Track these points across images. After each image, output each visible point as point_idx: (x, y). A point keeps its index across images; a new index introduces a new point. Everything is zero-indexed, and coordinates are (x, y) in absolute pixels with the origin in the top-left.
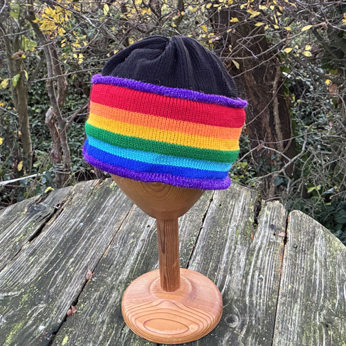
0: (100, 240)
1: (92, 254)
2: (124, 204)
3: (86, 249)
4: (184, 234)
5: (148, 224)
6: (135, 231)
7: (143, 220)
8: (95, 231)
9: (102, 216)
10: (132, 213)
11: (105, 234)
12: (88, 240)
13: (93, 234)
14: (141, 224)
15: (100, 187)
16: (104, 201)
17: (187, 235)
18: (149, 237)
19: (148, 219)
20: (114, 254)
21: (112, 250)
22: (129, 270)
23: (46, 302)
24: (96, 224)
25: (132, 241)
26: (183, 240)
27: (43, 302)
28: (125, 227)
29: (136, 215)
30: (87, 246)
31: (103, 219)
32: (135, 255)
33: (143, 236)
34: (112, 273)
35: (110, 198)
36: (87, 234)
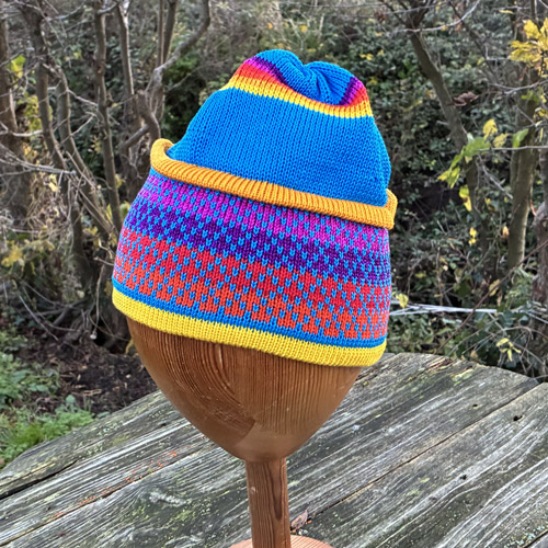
0: (363, 467)
1: (333, 487)
2: (452, 420)
3: (330, 474)
4: (519, 519)
5: (466, 473)
6: (431, 477)
7: (463, 461)
8: (368, 449)
9: (398, 426)
10: (454, 440)
11: (379, 460)
12: (346, 459)
13: (361, 453)
14: (454, 467)
15: (436, 372)
16: (424, 400)
17: (522, 526)
18: (449, 498)
19: (472, 464)
20: (367, 504)
21: (370, 494)
22: (369, 542)
23: (205, 537)
24: (379, 437)
25: (413, 492)
26: (507, 531)
27: (200, 534)
28: (422, 462)
29: (458, 449)
30: (335, 469)
31: (397, 432)
32: (400, 519)
33: (441, 492)
34: (338, 534)
35: (438, 399)
36: (350, 448)
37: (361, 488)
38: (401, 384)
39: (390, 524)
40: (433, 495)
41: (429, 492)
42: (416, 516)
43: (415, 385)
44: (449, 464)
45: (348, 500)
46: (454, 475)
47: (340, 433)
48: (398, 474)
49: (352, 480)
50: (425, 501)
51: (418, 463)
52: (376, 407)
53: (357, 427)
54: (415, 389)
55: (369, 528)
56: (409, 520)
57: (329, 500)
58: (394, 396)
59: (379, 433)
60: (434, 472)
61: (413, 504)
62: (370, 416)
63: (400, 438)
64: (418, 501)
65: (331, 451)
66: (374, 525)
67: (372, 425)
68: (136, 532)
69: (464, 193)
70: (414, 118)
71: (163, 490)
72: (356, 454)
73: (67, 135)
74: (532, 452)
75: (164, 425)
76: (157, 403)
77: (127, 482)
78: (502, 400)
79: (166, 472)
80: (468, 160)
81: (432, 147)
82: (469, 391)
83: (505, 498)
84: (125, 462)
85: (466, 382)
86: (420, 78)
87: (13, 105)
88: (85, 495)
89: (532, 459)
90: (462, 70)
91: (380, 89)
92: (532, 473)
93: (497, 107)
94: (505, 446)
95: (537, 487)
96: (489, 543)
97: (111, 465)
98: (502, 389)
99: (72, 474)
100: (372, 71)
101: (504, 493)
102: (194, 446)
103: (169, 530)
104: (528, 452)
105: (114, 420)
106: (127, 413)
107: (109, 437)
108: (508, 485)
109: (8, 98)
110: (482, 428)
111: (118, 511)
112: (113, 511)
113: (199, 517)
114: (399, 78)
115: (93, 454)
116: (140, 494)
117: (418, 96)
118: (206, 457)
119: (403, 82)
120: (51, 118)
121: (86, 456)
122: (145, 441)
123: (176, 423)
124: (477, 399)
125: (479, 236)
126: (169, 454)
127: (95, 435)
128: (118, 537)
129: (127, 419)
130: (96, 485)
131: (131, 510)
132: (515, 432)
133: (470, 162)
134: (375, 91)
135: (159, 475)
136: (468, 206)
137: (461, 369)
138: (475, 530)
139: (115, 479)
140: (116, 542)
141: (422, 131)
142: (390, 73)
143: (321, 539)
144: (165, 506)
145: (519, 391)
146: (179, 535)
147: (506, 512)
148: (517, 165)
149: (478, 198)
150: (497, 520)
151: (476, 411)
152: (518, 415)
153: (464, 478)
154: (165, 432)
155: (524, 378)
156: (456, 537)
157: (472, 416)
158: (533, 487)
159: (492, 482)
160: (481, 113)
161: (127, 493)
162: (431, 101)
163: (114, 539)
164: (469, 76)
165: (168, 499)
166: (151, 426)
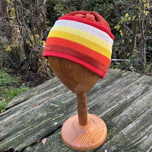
0: (102, 96)
1: (95, 101)
2: (123, 85)
3: (94, 98)
4: (140, 108)
5: (127, 97)
6: (119, 98)
7: (126, 94)
8: (103, 92)
9: (110, 86)
10: (124, 89)
11: (106, 94)
12: (98, 95)
13: (101, 93)
14: (124, 96)
15: (118, 73)
16: (116, 80)
17: (141, 109)
18: (123, 103)
19: (128, 95)
20: (103, 105)
21: (104, 103)
22: (104, 114)
23: (65, 114)
24: (106, 89)
25: (115, 102)
26: (137, 110)
27: (63, 113)
28: (116, 95)
29: (125, 91)
30: (95, 97)
31: (110, 88)
32: (112, 108)
33: (121, 102)
34: (97, 112)
35: (119, 80)
36: (99, 92)
37: (102, 101)
38: (110, 76)
39: (110, 110)
40: (120, 102)
41: (118, 102)
42: (115, 107)
43: (114, 76)
44: (123, 95)
45: (99, 104)
46: (124, 98)
47: (96, 88)
48: (111, 98)
49: (100, 100)
50: (118, 104)
51: (115, 95)
52: (104, 82)
53: (100, 87)
54: (114, 77)
55: (104, 111)
56: (114, 108)
57: (94, 104)
58: (109, 79)
59: (105, 88)
60: (119, 97)
61: (115, 105)
62: (103, 84)
63: (111, 89)
64: (116, 104)
65: (94, 93)
66: (106, 110)
67: (104, 86)
68: (47, 113)
69: (121, 31)
70: (107, 13)
71: (53, 103)
72: (100, 93)
73: (22, 18)
74: (143, 92)
75: (53, 87)
76: (50, 82)
77: (44, 101)
78: (135, 80)
79: (54, 99)
80: (122, 23)
81: (112, 20)
82: (127, 78)
83: (137, 103)
84: (43, 97)
85: (126, 75)
86: (109, 4)
87: (8, 11)
88: (34, 105)
89: (142, 93)
90: (119, 1)
91: (99, 6)
92: (143, 96)
93: (128, 11)
94: (136, 90)
95: (144, 100)
96: (133, 113)
97: (40, 97)
98: (135, 77)
99: (30, 100)
100: (97, 2)
101: (136, 101)
102: (60, 92)
103: (55, 113)
104: (142, 92)
105: (40, 87)
106: (43, 85)
107: (39, 91)
108: (137, 100)
109: (6, 8)
110: (130, 86)
111: (43, 108)
112: (41, 109)
113: (63, 109)
114: (104, 4)
115: (35, 95)
116: (48, 104)
117: (108, 8)
118: (63, 95)
119: (105, 4)
120: (18, 13)
121: (34, 96)
122: (48, 91)
123: (55, 87)
124: (129, 79)
125: (125, 42)
126: (54, 94)
127: (35, 90)
128: (43, 115)
129: (43, 86)
130: (37, 102)
131: (45, 108)
132: (138, 87)
133: (122, 24)
134: (98, 7)
135: (52, 99)
136: (122, 34)
137: (124, 72)
138: (130, 110)
139: (41, 101)
140: (42, 116)
141: (109, 16)
142: (101, 2)
143: (93, 114)
144: (54, 107)
145: (139, 77)
146: (58, 114)
147: (137, 106)
148: (133, 25)
149: (124, 33)
150: (135, 108)
151: (129, 82)
152: (139, 83)
153: (127, 98)
154: (53, 89)
155: (140, 74)
156: (125, 112)
157: (128, 83)
158: (143, 100)
159: (133, 99)
160: (124, 12)
161: (44, 104)
162: (112, 9)
163: (42, 115)
164: (121, 3)
165: (55, 105)
166: (49, 88)
